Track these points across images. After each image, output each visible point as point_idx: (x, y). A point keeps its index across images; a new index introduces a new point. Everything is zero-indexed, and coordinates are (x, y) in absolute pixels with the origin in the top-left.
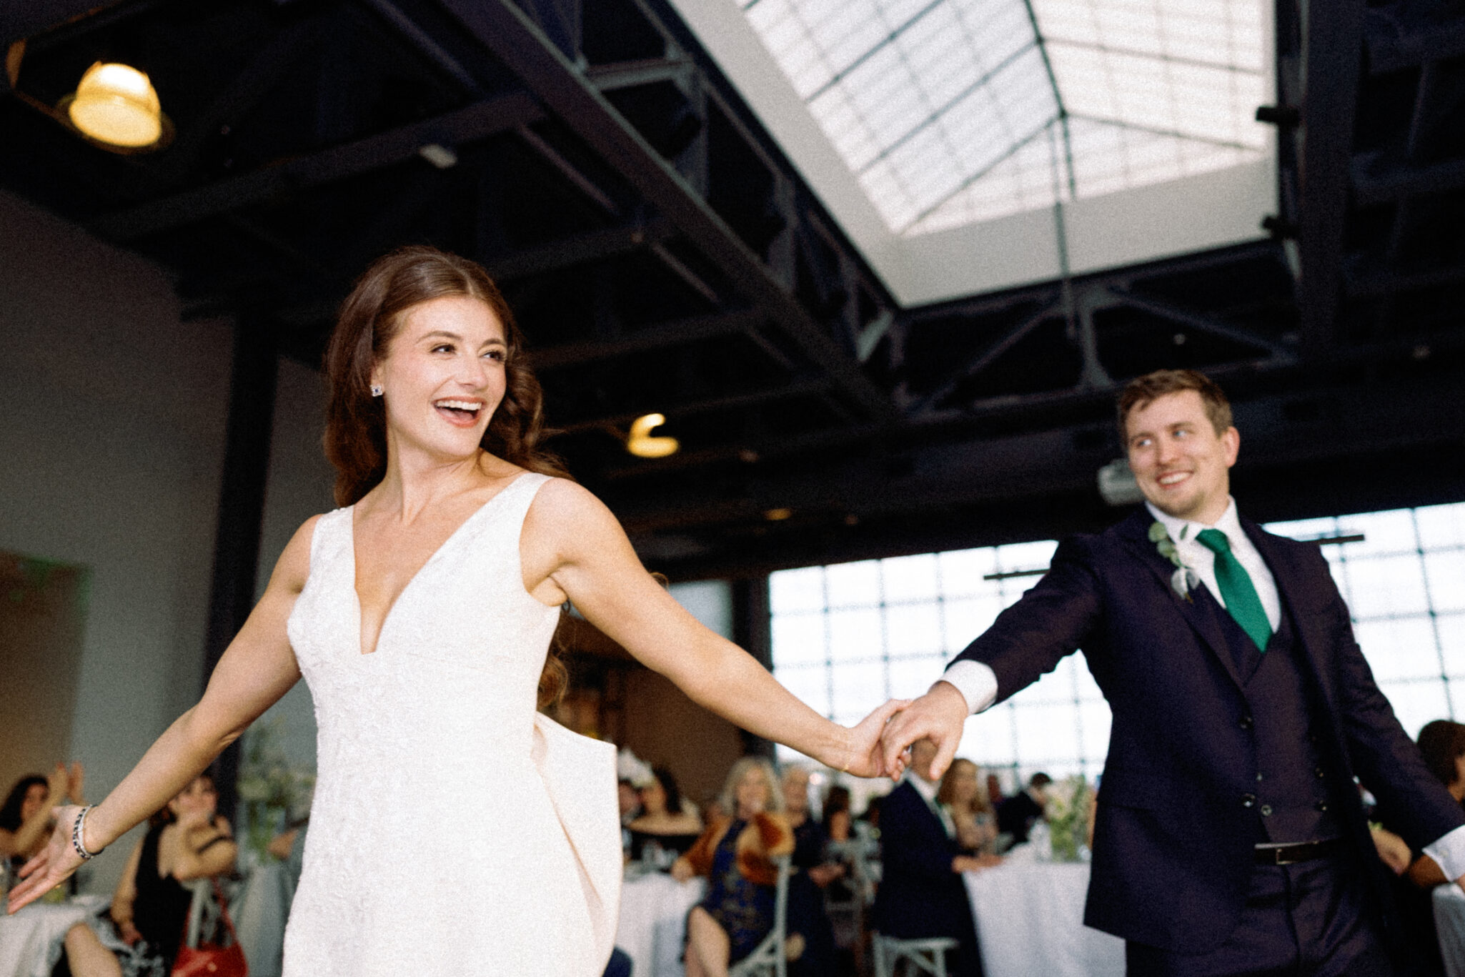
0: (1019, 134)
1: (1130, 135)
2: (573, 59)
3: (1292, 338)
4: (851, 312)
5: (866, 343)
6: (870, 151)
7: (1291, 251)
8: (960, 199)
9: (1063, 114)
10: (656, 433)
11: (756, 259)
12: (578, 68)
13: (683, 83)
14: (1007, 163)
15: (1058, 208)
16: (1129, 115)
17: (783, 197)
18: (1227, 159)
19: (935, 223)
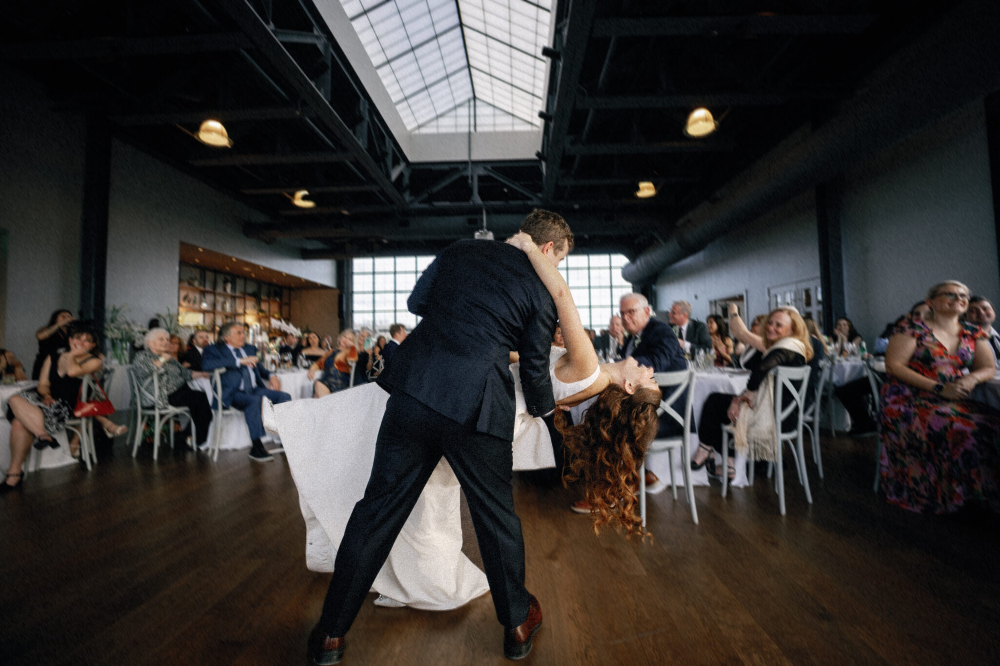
0: (458, 101)
1: (497, 112)
2: (268, 23)
3: (540, 195)
4: (389, 161)
5: (395, 174)
6: (400, 96)
7: (544, 164)
8: (434, 123)
9: (475, 98)
10: (305, 198)
11: (351, 132)
12: (270, 28)
13: (320, 47)
14: (453, 113)
15: (470, 133)
16: (497, 104)
17: (363, 107)
18: (528, 128)
19: (424, 131)
